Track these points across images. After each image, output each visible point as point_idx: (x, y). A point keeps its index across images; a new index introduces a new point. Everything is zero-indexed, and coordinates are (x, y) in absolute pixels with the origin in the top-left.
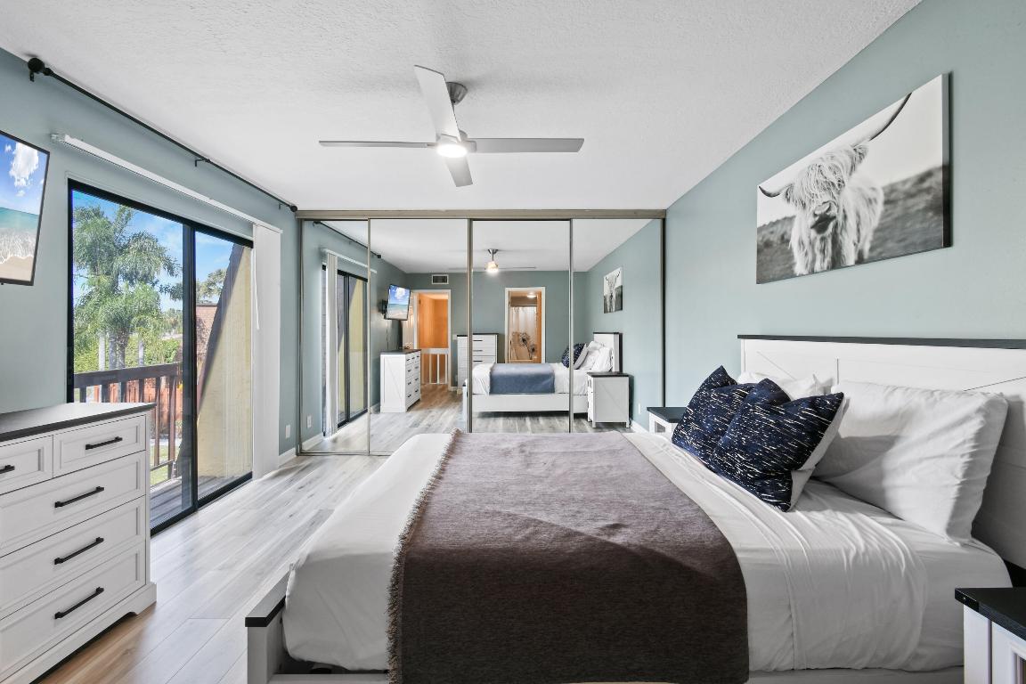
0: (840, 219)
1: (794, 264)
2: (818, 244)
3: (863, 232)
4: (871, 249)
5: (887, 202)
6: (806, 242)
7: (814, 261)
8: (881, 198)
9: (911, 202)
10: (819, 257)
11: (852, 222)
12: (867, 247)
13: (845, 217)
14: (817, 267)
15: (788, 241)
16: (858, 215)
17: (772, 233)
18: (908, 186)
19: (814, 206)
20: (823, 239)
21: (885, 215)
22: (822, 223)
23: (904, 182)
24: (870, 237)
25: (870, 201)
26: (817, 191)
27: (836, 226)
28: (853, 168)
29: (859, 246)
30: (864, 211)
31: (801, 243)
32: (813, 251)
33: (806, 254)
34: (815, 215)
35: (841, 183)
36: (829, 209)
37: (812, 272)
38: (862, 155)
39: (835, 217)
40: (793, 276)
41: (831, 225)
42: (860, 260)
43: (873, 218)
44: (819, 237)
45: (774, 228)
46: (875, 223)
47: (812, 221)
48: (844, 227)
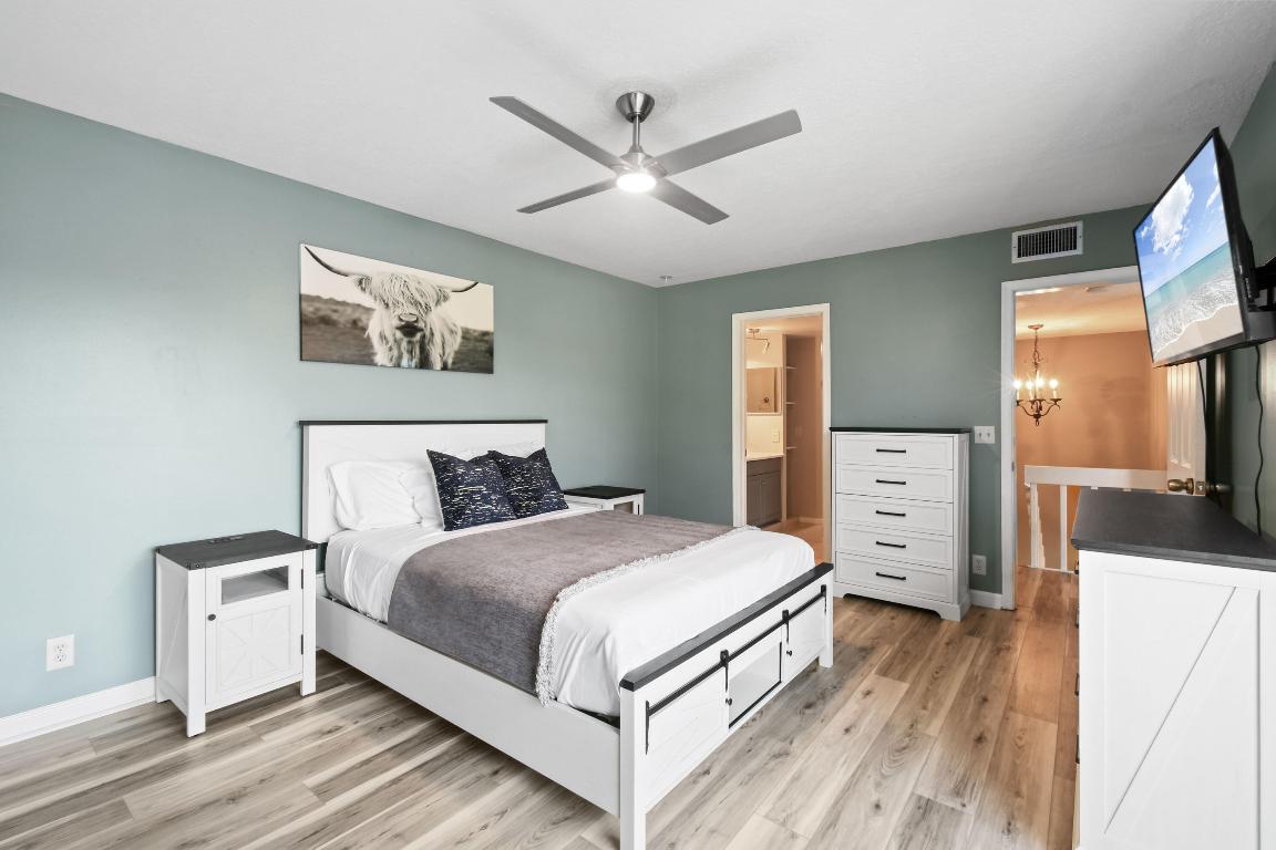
0: (428, 333)
1: (375, 354)
2: (404, 345)
3: (447, 351)
4: (454, 363)
5: (463, 337)
6: (391, 339)
7: (400, 357)
8: (460, 333)
9: (478, 344)
10: (406, 357)
11: (438, 339)
12: (450, 361)
13: (432, 334)
14: (405, 362)
15: (364, 329)
16: (443, 336)
17: (335, 311)
18: (476, 334)
19: (399, 312)
20: (409, 342)
21: (462, 345)
22: (409, 329)
23: (475, 331)
24: (452, 355)
25: (452, 332)
26: (401, 299)
27: (424, 337)
28: (438, 303)
29: (445, 358)
30: (447, 336)
31: (383, 337)
32: (399, 348)
33: (390, 349)
34: (401, 320)
35: (428, 308)
36: (416, 321)
37: (398, 365)
38: (446, 298)
39: (422, 330)
40: (372, 363)
41: (418, 336)
42: (445, 368)
43: (455, 344)
44: (406, 339)
45: (339, 308)
46: (456, 347)
47: (396, 323)
48: (431, 340)
